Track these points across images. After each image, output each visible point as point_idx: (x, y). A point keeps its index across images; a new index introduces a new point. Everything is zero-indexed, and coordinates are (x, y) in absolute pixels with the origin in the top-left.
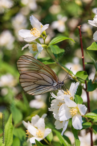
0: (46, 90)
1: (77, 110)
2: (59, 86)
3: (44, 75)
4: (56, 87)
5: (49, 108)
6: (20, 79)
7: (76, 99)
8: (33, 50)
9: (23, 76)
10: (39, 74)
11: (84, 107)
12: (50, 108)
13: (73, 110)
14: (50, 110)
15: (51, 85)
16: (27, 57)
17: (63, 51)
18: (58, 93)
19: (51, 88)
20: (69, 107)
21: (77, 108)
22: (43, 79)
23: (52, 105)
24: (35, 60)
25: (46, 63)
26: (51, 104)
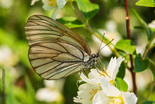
0: (73, 69)
1: (121, 102)
2: (92, 62)
3: (69, 45)
4: (89, 64)
5: (74, 98)
6: (30, 55)
7: (117, 84)
8: (49, 4)
9: (34, 49)
10: (61, 44)
11: (132, 96)
12: (76, 97)
13: (115, 101)
14: (77, 100)
15: (80, 60)
16: (41, 17)
17: (97, 7)
18: (89, 74)
19: (80, 65)
20: (108, 96)
21: (120, 98)
22: (66, 52)
23: (79, 93)
24: (53, 22)
25: (71, 26)
26: (78, 91)
